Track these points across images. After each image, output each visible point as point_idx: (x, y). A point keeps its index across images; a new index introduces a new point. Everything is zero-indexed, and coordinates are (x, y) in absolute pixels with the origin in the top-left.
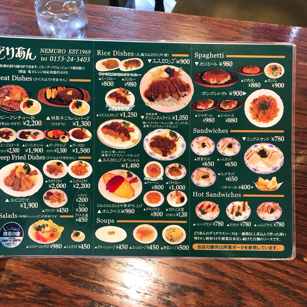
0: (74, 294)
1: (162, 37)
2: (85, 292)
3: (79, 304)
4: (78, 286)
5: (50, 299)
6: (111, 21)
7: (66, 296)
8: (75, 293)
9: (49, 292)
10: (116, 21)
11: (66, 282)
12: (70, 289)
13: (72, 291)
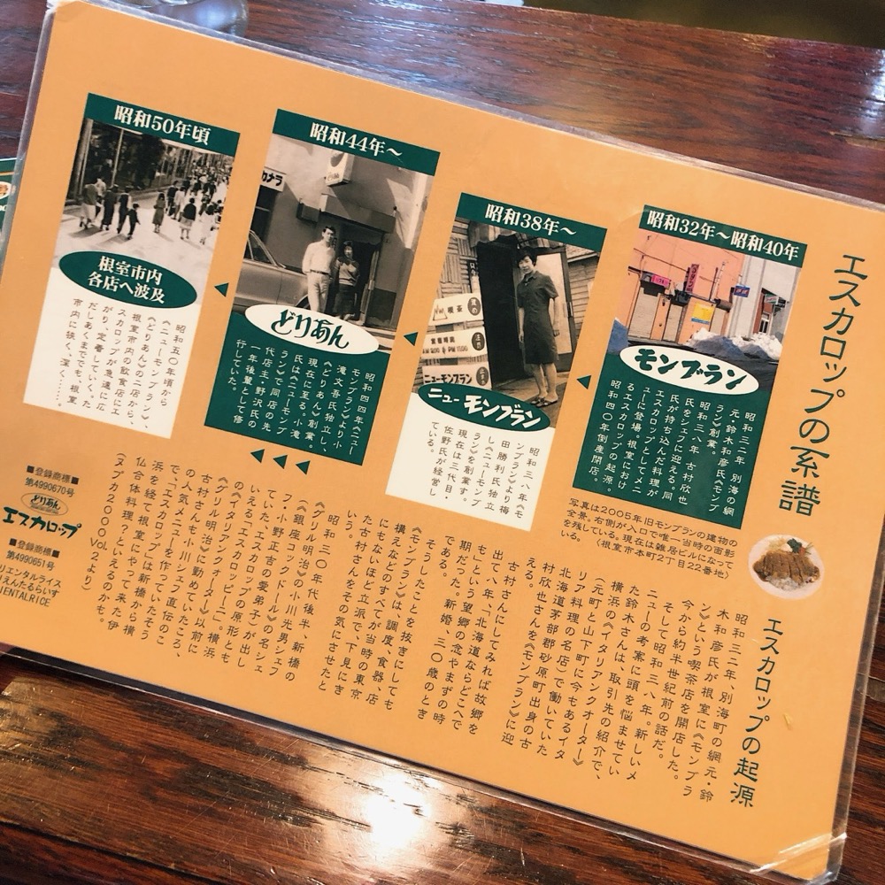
0: (146, 743)
1: (459, 66)
2: (178, 741)
3: (158, 772)
4: (161, 723)
5: (77, 755)
6: (317, 21)
7: (124, 749)
8: (149, 741)
9: (77, 735)
10: (332, 20)
11: (127, 711)
12: (138, 730)
13: (142, 735)
